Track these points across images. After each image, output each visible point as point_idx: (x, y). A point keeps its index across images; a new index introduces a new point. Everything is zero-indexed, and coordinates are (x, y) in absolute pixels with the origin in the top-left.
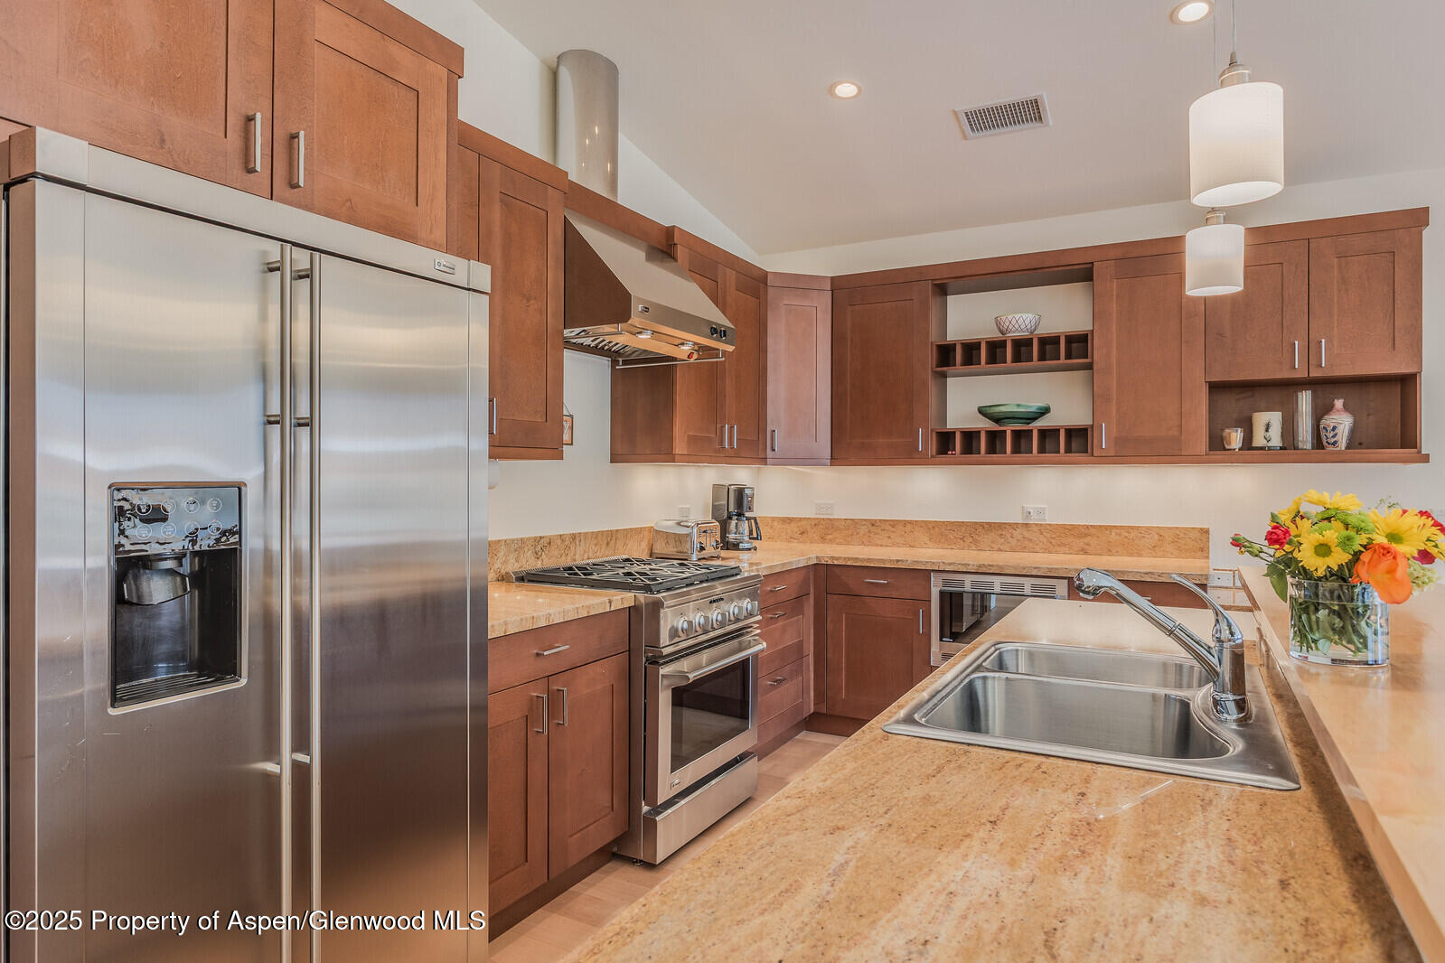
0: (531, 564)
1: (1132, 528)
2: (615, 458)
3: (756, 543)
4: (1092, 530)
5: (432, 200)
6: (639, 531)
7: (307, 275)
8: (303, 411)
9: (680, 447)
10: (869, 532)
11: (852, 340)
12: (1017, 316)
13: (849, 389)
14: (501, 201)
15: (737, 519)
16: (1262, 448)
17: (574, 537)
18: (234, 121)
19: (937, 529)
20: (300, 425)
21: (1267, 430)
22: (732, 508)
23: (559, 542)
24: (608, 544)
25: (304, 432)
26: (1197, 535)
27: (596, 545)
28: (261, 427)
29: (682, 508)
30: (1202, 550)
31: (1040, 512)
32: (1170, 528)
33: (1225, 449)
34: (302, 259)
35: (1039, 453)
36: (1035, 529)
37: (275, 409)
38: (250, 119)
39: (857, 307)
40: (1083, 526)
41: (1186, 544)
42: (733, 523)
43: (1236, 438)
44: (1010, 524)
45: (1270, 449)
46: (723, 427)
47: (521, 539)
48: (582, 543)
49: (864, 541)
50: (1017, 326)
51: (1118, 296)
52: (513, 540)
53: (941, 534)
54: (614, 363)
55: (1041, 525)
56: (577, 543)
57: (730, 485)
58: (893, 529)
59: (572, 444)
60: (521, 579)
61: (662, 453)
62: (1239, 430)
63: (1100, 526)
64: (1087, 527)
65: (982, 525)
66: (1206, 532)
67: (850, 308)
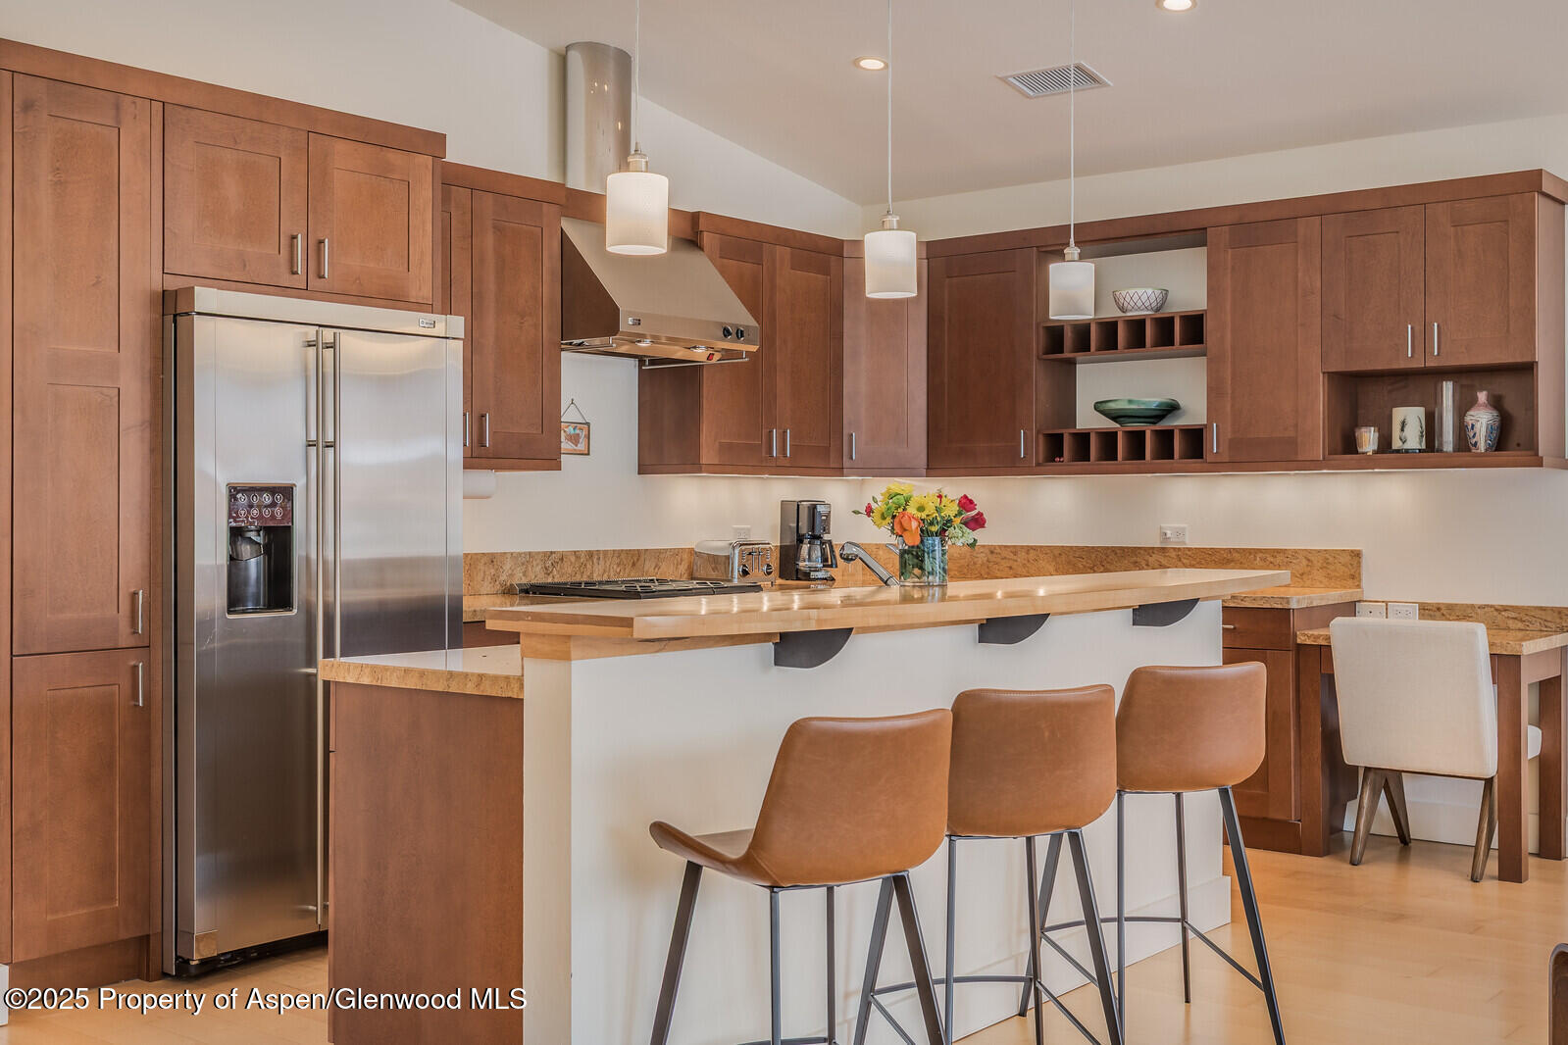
0: (537, 576)
1: (1278, 551)
2: (643, 469)
3: (832, 572)
4: (1236, 555)
5: (421, 264)
6: (676, 552)
7: (332, 346)
8: (330, 438)
9: (707, 455)
10: (988, 561)
11: (950, 320)
12: (1131, 292)
13: (946, 380)
14: (494, 227)
15: (809, 543)
16: (1398, 451)
17: (590, 554)
18: (284, 241)
19: (1064, 556)
20: (327, 446)
21: (1402, 430)
22: (804, 530)
23: (573, 559)
24: (634, 564)
25: (331, 451)
26: (1347, 559)
27: (618, 565)
28: (304, 448)
29: (738, 529)
30: (1353, 577)
31: (1180, 532)
32: (1319, 551)
33: (1357, 453)
34: (328, 335)
35: (1152, 459)
36: (1173, 554)
37: (313, 437)
38: (294, 237)
39: (955, 280)
40: (1224, 549)
41: (1335, 570)
42: (805, 547)
43: (1369, 439)
44: (1145, 549)
45: (1407, 451)
46: (771, 432)
47: (530, 553)
48: (602, 562)
49: (983, 572)
50: (1132, 304)
51: (1233, 268)
52: (520, 554)
53: (1069, 563)
54: (642, 362)
55: (1179, 549)
56: (595, 560)
57: (801, 501)
58: (1015, 558)
59: (588, 454)
60: (527, 592)
61: (689, 463)
62: (1372, 429)
63: (1244, 550)
64: (1230, 551)
65: (1113, 550)
66: (1357, 555)
67: (947, 280)
